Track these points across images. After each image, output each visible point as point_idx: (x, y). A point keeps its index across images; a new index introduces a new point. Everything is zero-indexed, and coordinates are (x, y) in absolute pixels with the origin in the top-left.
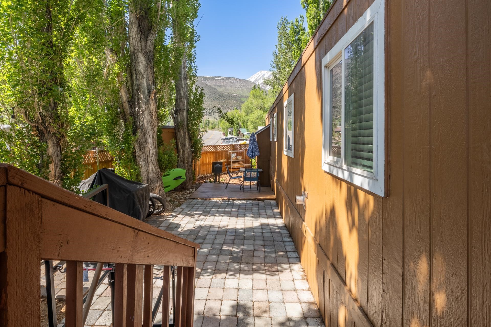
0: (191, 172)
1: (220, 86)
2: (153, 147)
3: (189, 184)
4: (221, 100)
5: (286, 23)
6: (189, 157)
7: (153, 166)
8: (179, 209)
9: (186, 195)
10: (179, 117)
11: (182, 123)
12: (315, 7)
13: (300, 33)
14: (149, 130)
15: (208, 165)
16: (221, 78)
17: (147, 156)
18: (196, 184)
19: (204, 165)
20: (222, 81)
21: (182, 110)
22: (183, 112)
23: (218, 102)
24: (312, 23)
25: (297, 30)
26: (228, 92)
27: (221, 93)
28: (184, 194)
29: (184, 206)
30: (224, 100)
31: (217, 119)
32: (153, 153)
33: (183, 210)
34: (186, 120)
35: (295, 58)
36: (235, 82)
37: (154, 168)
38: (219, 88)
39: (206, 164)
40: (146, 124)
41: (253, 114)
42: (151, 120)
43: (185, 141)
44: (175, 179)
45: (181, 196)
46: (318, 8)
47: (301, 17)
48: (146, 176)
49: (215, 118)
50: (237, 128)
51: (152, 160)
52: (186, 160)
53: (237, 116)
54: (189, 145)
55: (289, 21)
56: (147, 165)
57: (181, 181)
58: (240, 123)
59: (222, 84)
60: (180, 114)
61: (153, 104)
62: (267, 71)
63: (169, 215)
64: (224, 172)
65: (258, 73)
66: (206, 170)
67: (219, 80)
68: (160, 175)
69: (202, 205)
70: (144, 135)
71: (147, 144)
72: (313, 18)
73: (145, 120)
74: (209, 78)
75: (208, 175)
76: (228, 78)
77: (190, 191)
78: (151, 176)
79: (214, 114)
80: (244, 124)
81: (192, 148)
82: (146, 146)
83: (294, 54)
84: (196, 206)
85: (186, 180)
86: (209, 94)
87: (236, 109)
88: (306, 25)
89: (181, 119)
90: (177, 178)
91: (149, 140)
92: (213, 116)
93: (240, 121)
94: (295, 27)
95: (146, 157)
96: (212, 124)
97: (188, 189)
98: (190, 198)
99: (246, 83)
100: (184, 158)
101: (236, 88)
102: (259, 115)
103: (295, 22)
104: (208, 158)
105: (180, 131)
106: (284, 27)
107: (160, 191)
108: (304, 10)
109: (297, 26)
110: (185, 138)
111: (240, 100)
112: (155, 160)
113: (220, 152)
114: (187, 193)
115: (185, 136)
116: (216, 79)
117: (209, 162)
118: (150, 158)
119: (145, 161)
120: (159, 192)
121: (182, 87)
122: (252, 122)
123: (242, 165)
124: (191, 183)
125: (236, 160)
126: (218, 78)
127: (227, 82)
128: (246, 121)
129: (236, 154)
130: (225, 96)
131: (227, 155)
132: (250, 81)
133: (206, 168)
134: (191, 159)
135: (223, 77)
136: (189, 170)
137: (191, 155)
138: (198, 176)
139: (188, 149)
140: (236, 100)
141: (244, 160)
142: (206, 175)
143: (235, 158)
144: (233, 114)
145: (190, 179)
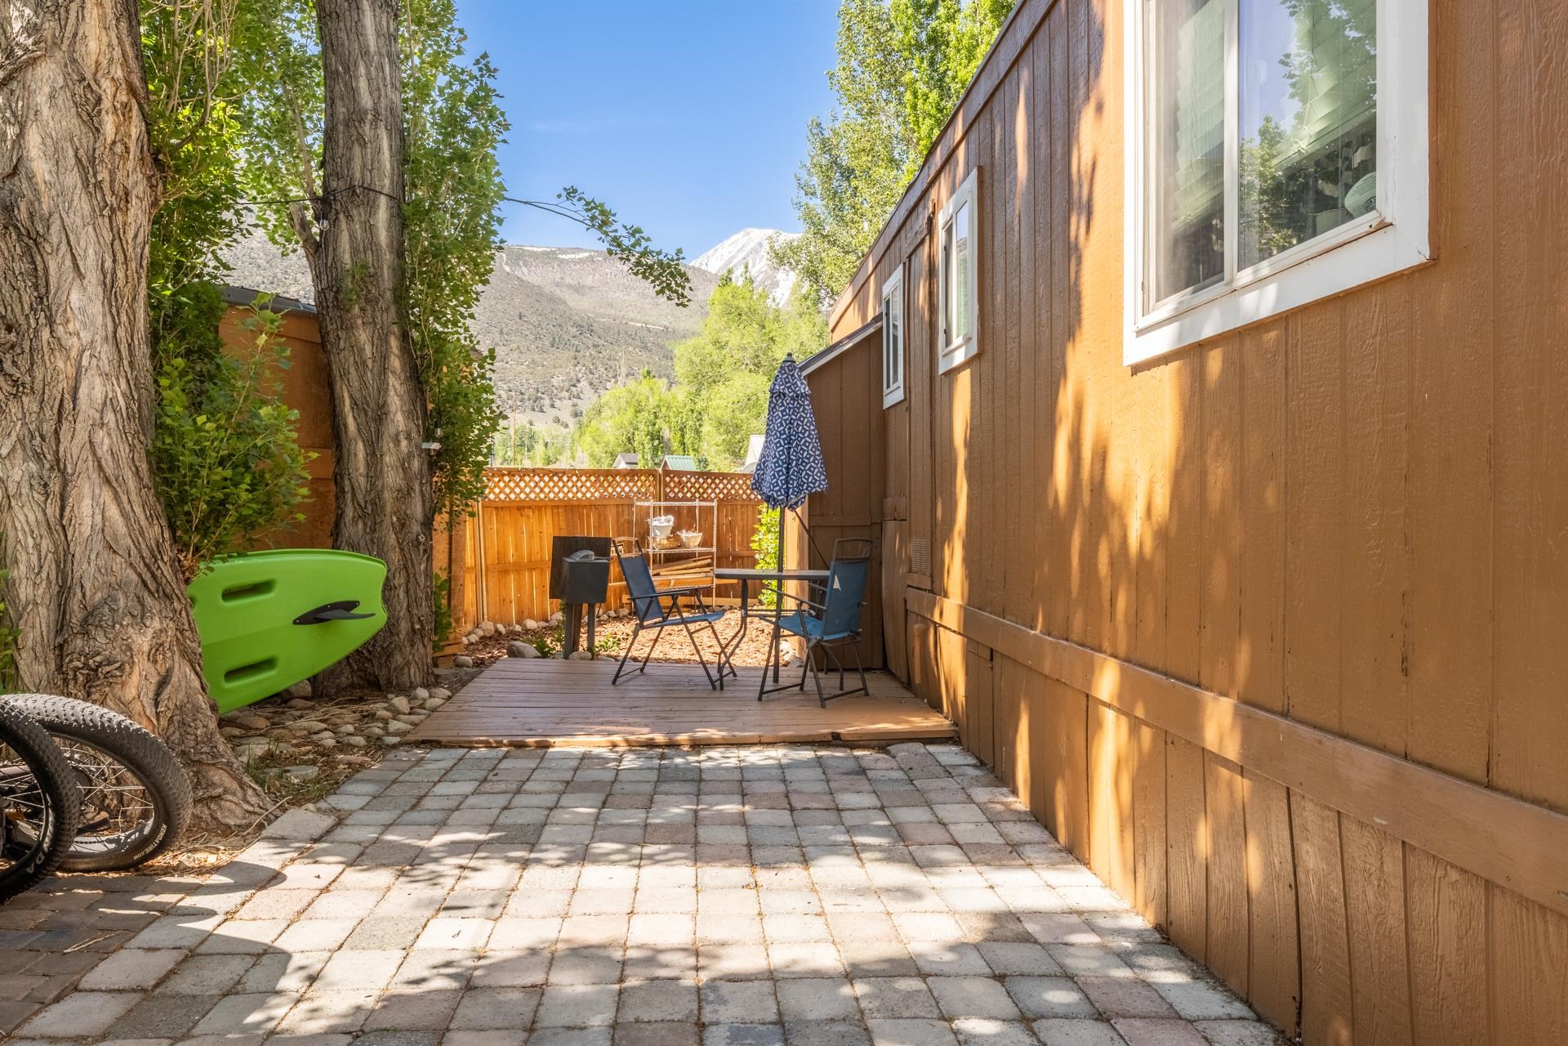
0: (422, 580)
1: (578, 289)
2: (105, 352)
3: (412, 658)
4: (581, 347)
6: (410, 489)
7: (106, 495)
8: (304, 819)
9: (386, 721)
10: (345, 238)
11: (367, 276)
14: (74, 220)
15: (531, 570)
16: (581, 256)
17: (50, 414)
18: (459, 666)
19: (505, 572)
21: (364, 194)
22: (372, 207)
23: (572, 353)
26: (613, 312)
27: (582, 319)
28: (371, 716)
29: (351, 798)
30: (596, 346)
31: (567, 426)
32: (108, 402)
33: (340, 823)
34: (388, 257)
35: (917, 122)
37: (113, 511)
38: (576, 296)
39: (519, 568)
40: (40, 167)
41: (722, 388)
42: (85, 140)
43: (383, 389)
44: (314, 617)
45: (350, 728)
48: (49, 566)
49: (557, 420)
50: (655, 455)
51: (103, 450)
52: (388, 509)
53: (653, 402)
54: (409, 415)
56: (55, 487)
57: (354, 634)
58: (667, 434)
60: (349, 217)
61: (103, 17)
63: (216, 869)
64: (612, 614)
65: (734, 238)
66: (519, 602)
67: (575, 262)
68: (167, 571)
69: (487, 787)
70: (28, 253)
71: (51, 322)
73: (33, 138)
74: (533, 255)
75: (531, 624)
77: (411, 698)
78: (88, 570)
79: (553, 406)
80: (683, 436)
81: (429, 436)
82: (45, 334)
83: (914, 107)
84: (441, 789)
85: (390, 628)
86: (534, 319)
87: (649, 373)
89: (355, 251)
90: (324, 609)
91: (75, 298)
92: (553, 412)
93: (665, 427)
95: (48, 428)
96: (546, 445)
97: (406, 690)
98: (411, 738)
100: (379, 495)
102: (748, 391)
104: (531, 536)
105: (351, 328)
107: (163, 683)
110: (384, 370)
111: (662, 347)
112: (124, 451)
113: (590, 505)
114: (396, 713)
115: (384, 357)
116: (562, 261)
118: (82, 436)
119: (39, 457)
120: (158, 694)
121: (365, 53)
123: (703, 575)
124: (422, 650)
125: (673, 551)
126: (572, 256)
127: (608, 271)
128: (690, 423)
129: (671, 518)
130: (600, 332)
131: (630, 522)
132: (704, 272)
133: (519, 588)
134: (424, 501)
135: (591, 251)
136: (406, 568)
137: (422, 478)
138: (469, 627)
139: (402, 437)
140: (645, 347)
141: (714, 549)
142: (519, 622)
143: (668, 538)
144: (634, 395)
145: (417, 626)
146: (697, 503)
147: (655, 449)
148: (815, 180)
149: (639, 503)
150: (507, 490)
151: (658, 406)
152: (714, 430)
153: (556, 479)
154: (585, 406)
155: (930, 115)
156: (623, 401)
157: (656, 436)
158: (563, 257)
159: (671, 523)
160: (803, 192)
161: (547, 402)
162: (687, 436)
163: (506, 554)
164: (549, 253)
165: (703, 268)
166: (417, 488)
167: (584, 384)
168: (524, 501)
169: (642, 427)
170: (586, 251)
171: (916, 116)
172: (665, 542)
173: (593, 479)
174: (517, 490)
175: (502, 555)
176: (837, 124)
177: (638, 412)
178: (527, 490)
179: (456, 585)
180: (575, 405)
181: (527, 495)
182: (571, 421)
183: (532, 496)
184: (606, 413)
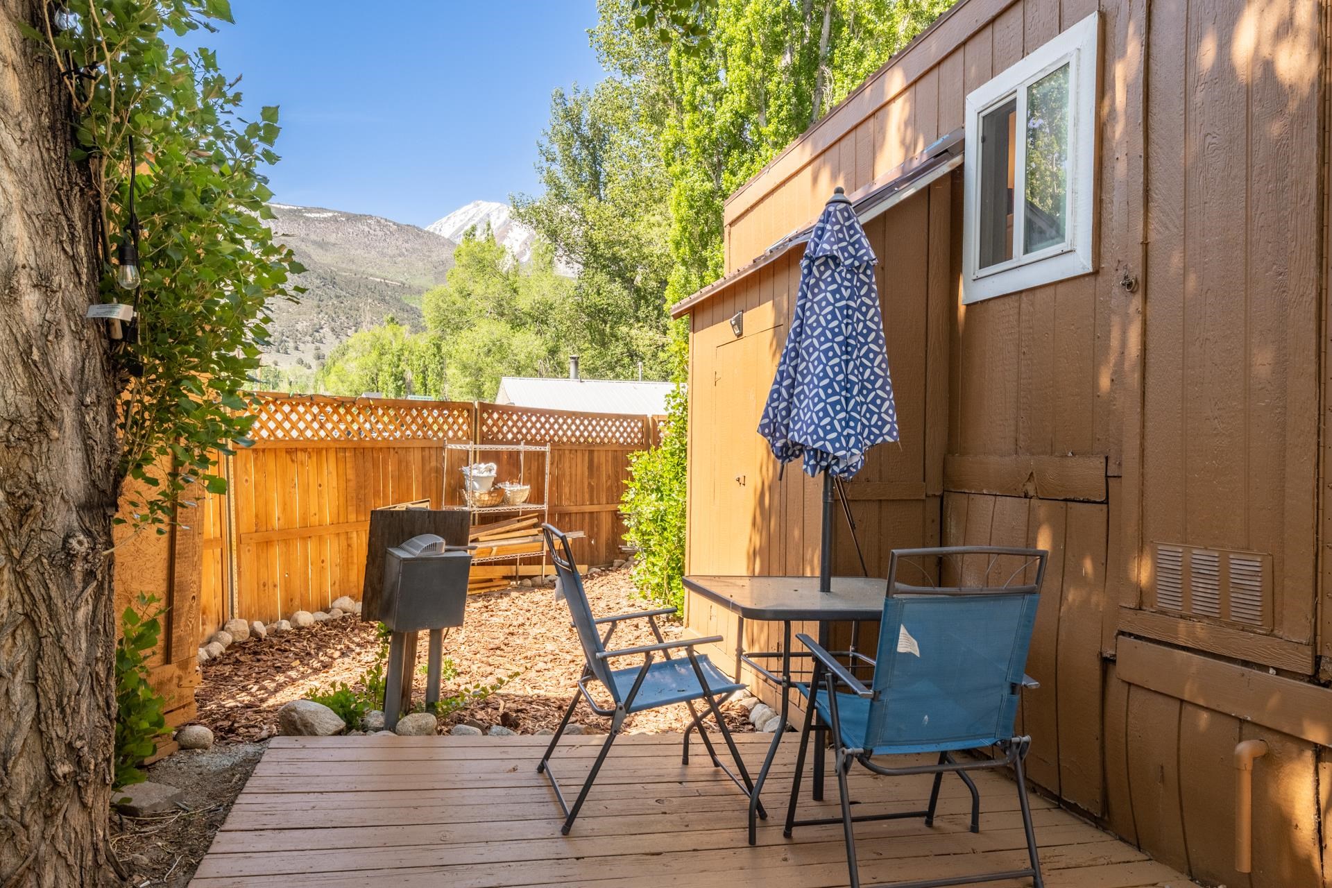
1: (322, 245)
4: (325, 297)
15: (305, 539)
16: (325, 215)
19: (268, 543)
20: (333, 227)
23: (316, 303)
26: (354, 267)
27: (325, 272)
30: (338, 297)
31: (310, 367)
36: (380, 233)
38: (320, 252)
39: (287, 537)
41: (468, 333)
49: (301, 362)
53: (396, 346)
58: (409, 376)
59: (332, 238)
62: (498, 204)
65: (465, 208)
66: (287, 583)
67: (320, 221)
75: (305, 618)
76: (353, 218)
79: (297, 348)
81: (106, 291)
87: (393, 319)
92: (297, 354)
93: (408, 369)
99: (421, 241)
101: (383, 255)
104: (306, 491)
111: (399, 301)
113: (389, 448)
116: (308, 219)
117: (314, 520)
122: (465, 367)
123: (530, 539)
124: (77, 819)
125: (492, 510)
126: (317, 215)
127: (351, 231)
128: (433, 366)
129: (494, 466)
130: (343, 284)
131: (438, 471)
132: (438, 236)
133: (287, 565)
134: (88, 451)
135: (335, 212)
136: (30, 619)
137: (83, 391)
138: (210, 629)
139: (24, 281)
140: (384, 300)
141: (545, 507)
142: (288, 616)
143: (490, 493)
144: (378, 339)
145: (63, 769)
146: (522, 447)
147: (399, 389)
148: (556, 149)
149: (453, 446)
150: (272, 425)
151: (401, 349)
152: (459, 372)
153: (342, 411)
154: (327, 350)
155: (694, 73)
156: (368, 345)
157: (399, 377)
158: (309, 215)
159: (494, 473)
160: (544, 158)
161: (291, 344)
162: (429, 379)
163: (268, 516)
164: (295, 211)
165: (437, 233)
166: (68, 415)
167: (326, 330)
168: (296, 440)
169: (386, 368)
170: (330, 211)
171: (680, 72)
172: (486, 498)
173: (392, 412)
174: (287, 425)
175: (261, 520)
176: (579, 97)
177: (381, 354)
178: (302, 425)
179: (183, 599)
180: (318, 349)
181: (301, 432)
182: (314, 363)
183: (309, 434)
184: (351, 354)
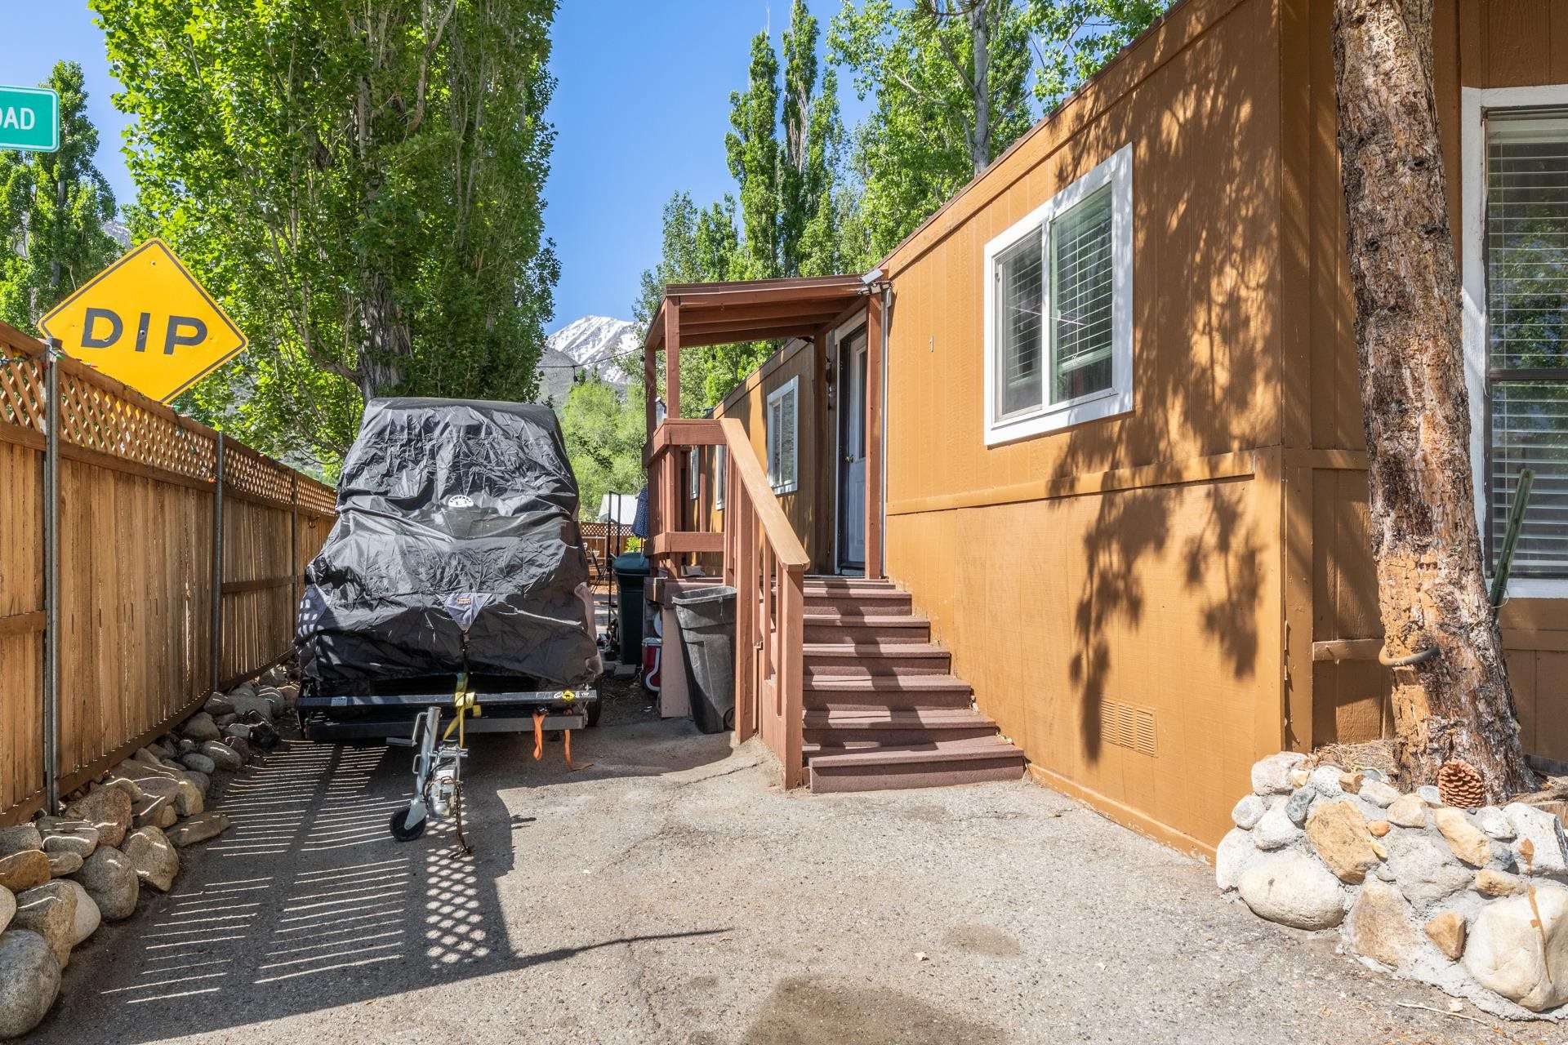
5: (688, 210)
12: (763, 182)
13: (726, 243)
24: (755, 223)
25: (718, 236)
46: (771, 186)
47: (728, 199)
55: (694, 207)
62: (607, 319)
65: (577, 323)
72: (759, 213)
88: (741, 223)
94: (712, 227)
103: (711, 212)
106: (682, 221)
108: (736, 181)
109: (718, 225)
